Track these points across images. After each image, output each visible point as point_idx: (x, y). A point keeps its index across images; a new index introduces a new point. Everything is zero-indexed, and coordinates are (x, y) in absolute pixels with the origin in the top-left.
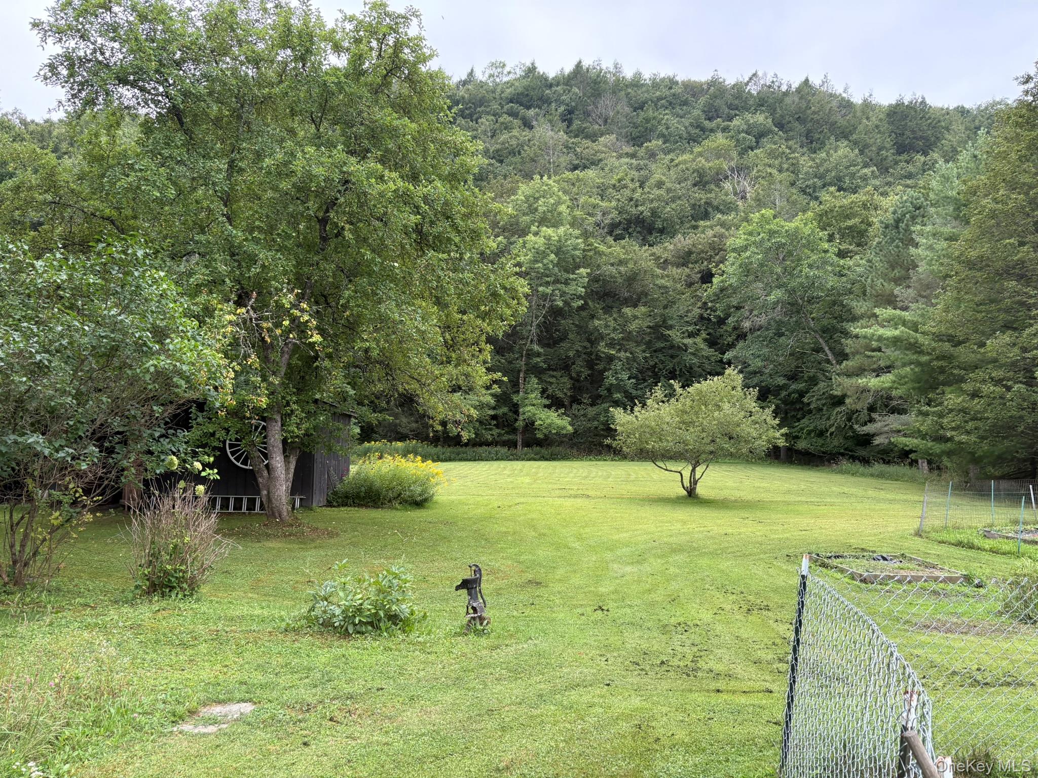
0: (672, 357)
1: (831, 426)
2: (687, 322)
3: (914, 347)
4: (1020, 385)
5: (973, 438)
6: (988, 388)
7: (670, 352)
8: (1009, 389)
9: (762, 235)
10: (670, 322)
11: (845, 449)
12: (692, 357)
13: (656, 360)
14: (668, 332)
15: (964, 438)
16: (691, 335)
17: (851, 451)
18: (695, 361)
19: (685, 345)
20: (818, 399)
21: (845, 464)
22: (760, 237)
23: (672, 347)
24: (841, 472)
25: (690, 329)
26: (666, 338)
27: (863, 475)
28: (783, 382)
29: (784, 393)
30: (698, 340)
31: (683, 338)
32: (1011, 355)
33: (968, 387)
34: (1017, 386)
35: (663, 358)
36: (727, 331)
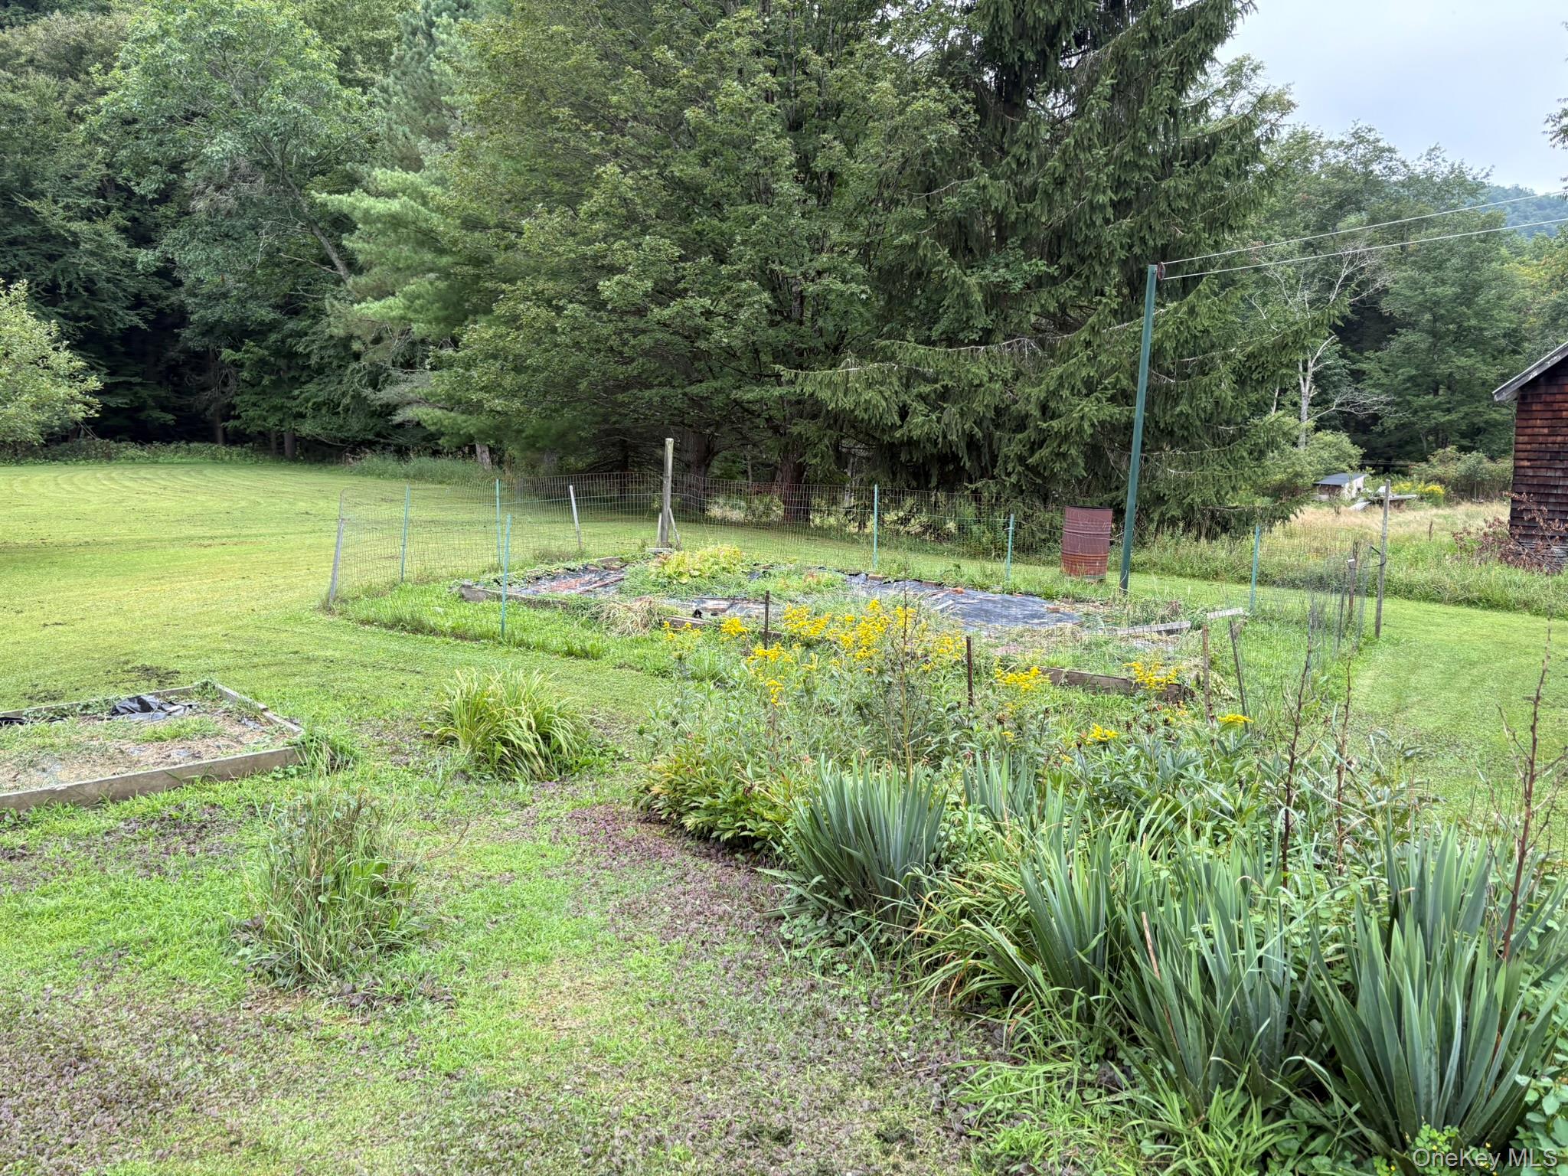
0: (52, 258)
1: (344, 394)
2: (79, 189)
3: (427, 239)
4: (576, 306)
5: (517, 404)
6: (530, 311)
7: (45, 247)
8: (559, 310)
9: (189, 12)
10: (37, 185)
11: (378, 435)
12: (91, 261)
13: (14, 263)
14: (31, 204)
15: (498, 404)
16: (88, 215)
17: (384, 437)
18: (98, 267)
19: (74, 234)
20: (321, 348)
21: (370, 460)
22: (185, 16)
23: (47, 236)
24: (365, 473)
25: (85, 202)
26: (29, 216)
27: (394, 476)
28: (272, 316)
29: (273, 337)
30: (105, 227)
31: (70, 219)
32: (561, 250)
33: (500, 309)
34: (570, 306)
35: (28, 259)
36: (167, 217)
